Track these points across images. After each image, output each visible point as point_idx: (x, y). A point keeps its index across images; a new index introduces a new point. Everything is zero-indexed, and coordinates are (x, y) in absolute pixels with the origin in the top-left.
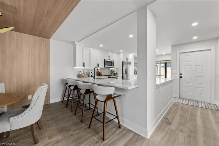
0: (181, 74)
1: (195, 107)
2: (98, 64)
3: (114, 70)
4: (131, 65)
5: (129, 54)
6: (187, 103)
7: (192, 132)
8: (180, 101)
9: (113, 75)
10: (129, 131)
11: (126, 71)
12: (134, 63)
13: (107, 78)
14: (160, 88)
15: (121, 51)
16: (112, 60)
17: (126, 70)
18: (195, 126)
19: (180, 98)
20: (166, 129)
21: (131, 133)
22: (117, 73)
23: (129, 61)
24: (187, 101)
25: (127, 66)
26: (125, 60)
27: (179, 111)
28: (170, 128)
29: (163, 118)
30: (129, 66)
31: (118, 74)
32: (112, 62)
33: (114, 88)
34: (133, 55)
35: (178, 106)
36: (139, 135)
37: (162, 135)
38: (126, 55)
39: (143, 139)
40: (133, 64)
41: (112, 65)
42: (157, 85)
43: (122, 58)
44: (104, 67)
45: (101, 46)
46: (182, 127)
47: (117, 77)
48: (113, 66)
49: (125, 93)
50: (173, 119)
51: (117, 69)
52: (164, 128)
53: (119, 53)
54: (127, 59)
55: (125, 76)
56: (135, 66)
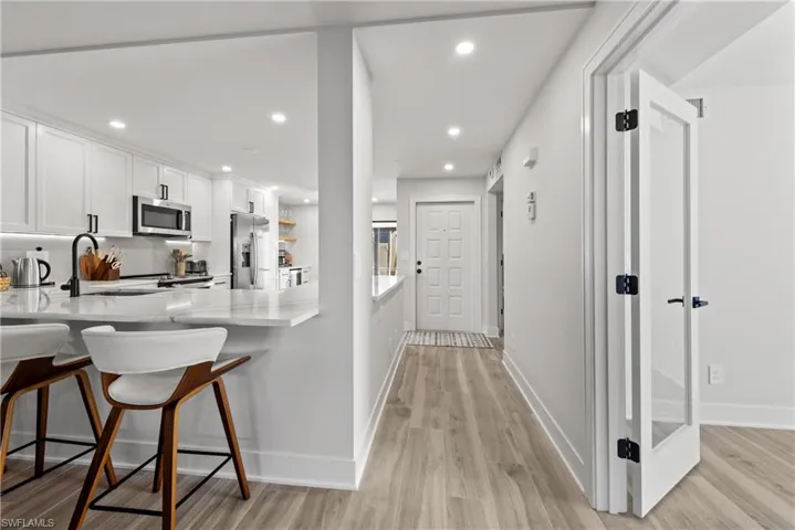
0: (419, 263)
1: (449, 349)
2: (93, 220)
3: (189, 247)
4: (267, 230)
5: (257, 187)
6: (433, 343)
7: (456, 418)
8: (418, 339)
9: (183, 273)
10: (288, 491)
11: (247, 256)
12: (280, 223)
13: (155, 287)
14: (381, 307)
15: (226, 169)
16: (180, 201)
17: (246, 251)
18: (458, 398)
19: (417, 331)
20: (400, 435)
21: (295, 496)
22: (204, 263)
23: (258, 213)
24: (433, 336)
25: (252, 235)
26: (242, 209)
27: (421, 367)
28: (407, 427)
29: (387, 403)
30: (259, 233)
31: (210, 266)
32: (180, 212)
33: (223, 332)
34: (274, 193)
35: (417, 354)
36: (327, 491)
37: (392, 457)
38: (247, 191)
39: (340, 500)
40: (274, 226)
41: (179, 228)
42: (374, 301)
43: (228, 197)
44: (130, 235)
45: (117, 125)
46: (434, 413)
47: (205, 280)
48: (186, 233)
49: (266, 346)
50: (412, 395)
51: (206, 243)
52: (395, 433)
53: (213, 177)
54: (251, 203)
55: (242, 273)
56: (281, 234)
